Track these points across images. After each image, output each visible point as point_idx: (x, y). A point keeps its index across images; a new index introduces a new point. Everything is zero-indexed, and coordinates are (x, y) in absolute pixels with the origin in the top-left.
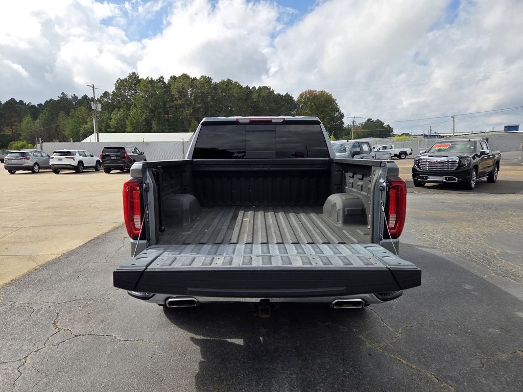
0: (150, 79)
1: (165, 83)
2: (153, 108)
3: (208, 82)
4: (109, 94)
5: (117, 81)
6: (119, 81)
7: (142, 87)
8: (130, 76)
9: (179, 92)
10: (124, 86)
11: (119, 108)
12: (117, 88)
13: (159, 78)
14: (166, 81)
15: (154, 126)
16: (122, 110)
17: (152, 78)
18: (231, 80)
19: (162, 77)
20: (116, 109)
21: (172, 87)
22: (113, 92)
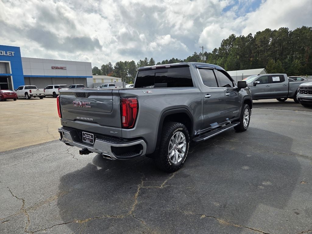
0: (242, 37)
1: (252, 37)
2: (242, 55)
3: (285, 32)
4: (217, 50)
5: (222, 41)
6: (224, 41)
7: (236, 42)
8: (230, 37)
9: (262, 42)
10: (227, 43)
11: (222, 57)
12: (222, 45)
13: (249, 35)
14: (253, 36)
15: (241, 66)
16: (223, 58)
17: (243, 36)
18: (305, 27)
19: (251, 34)
20: (220, 58)
21: (257, 39)
22: (220, 48)
